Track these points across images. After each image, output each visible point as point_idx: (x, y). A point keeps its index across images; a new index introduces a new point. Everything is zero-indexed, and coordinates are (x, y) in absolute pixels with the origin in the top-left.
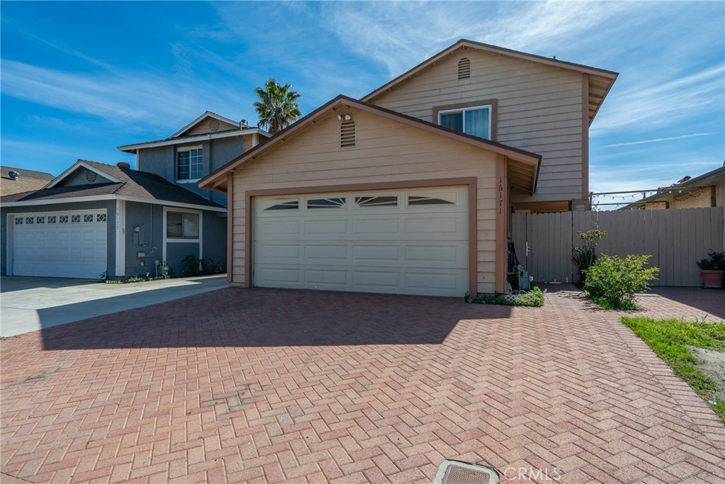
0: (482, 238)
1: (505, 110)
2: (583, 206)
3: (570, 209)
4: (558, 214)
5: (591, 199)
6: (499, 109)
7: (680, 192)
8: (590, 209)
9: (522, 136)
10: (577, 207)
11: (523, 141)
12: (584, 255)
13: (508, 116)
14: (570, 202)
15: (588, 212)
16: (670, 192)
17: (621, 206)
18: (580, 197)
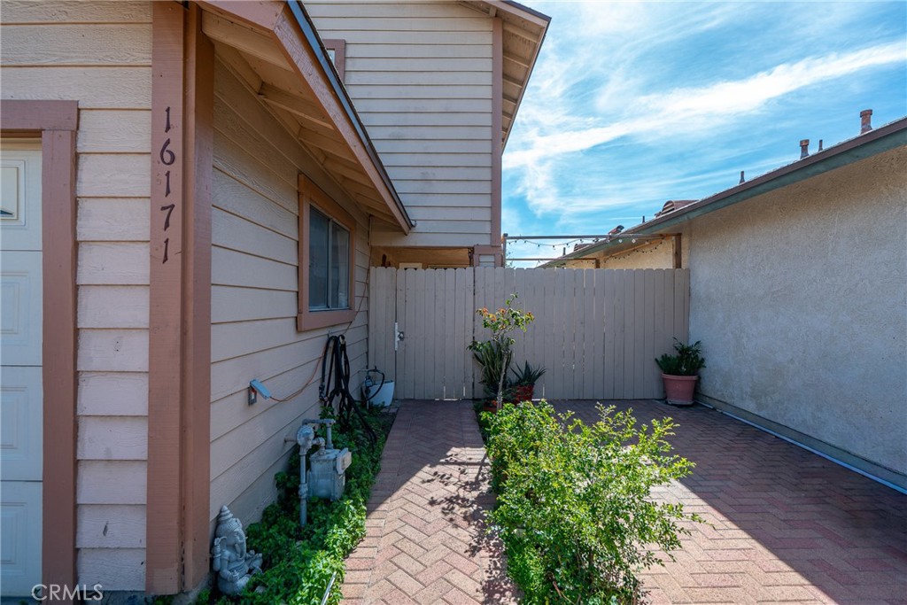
0: (95, 365)
1: (360, 64)
2: (491, 259)
3: (471, 264)
4: (451, 271)
5: (505, 246)
6: (349, 62)
7: (634, 241)
8: (503, 264)
9: (390, 120)
10: (482, 259)
11: (391, 130)
12: (492, 349)
13: (365, 78)
14: (472, 250)
15: (499, 269)
16: (620, 241)
17: (542, 263)
18: (486, 241)
